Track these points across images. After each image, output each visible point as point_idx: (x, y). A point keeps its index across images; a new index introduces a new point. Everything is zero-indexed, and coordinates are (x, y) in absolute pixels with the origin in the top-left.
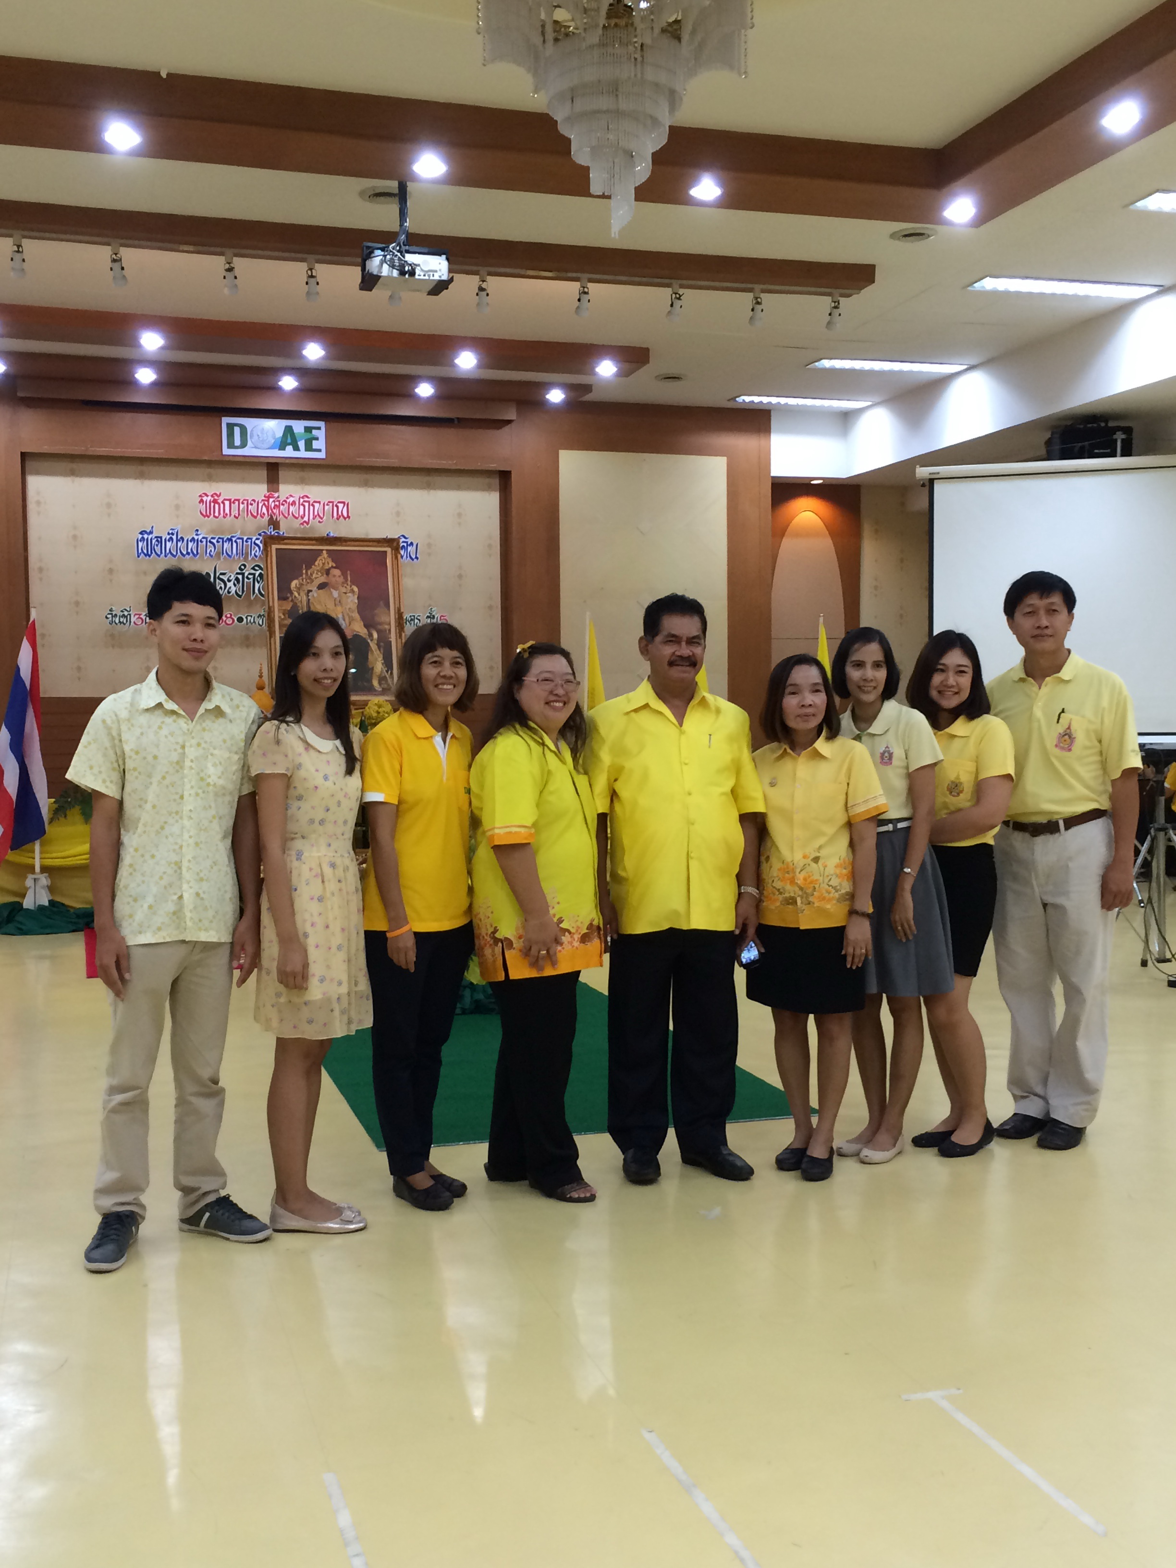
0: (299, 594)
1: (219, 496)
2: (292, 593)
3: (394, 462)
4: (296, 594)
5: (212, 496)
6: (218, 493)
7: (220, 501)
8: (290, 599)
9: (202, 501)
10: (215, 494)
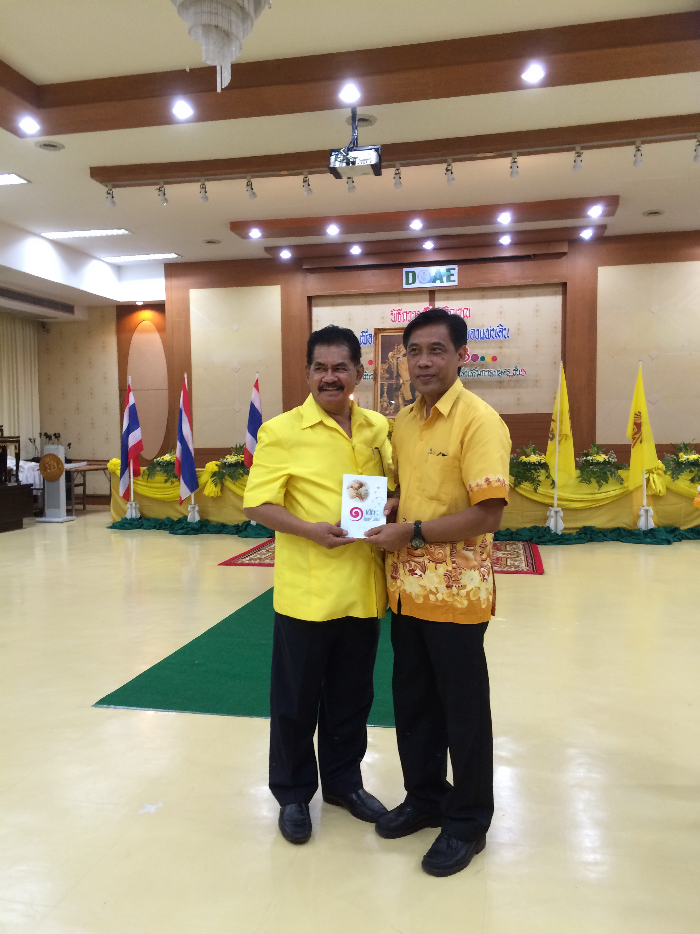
0: (392, 360)
1: (400, 310)
2: (388, 359)
3: (497, 284)
4: (391, 360)
5: (397, 311)
6: (400, 309)
7: (401, 313)
8: (387, 363)
9: (392, 314)
10: (399, 309)
